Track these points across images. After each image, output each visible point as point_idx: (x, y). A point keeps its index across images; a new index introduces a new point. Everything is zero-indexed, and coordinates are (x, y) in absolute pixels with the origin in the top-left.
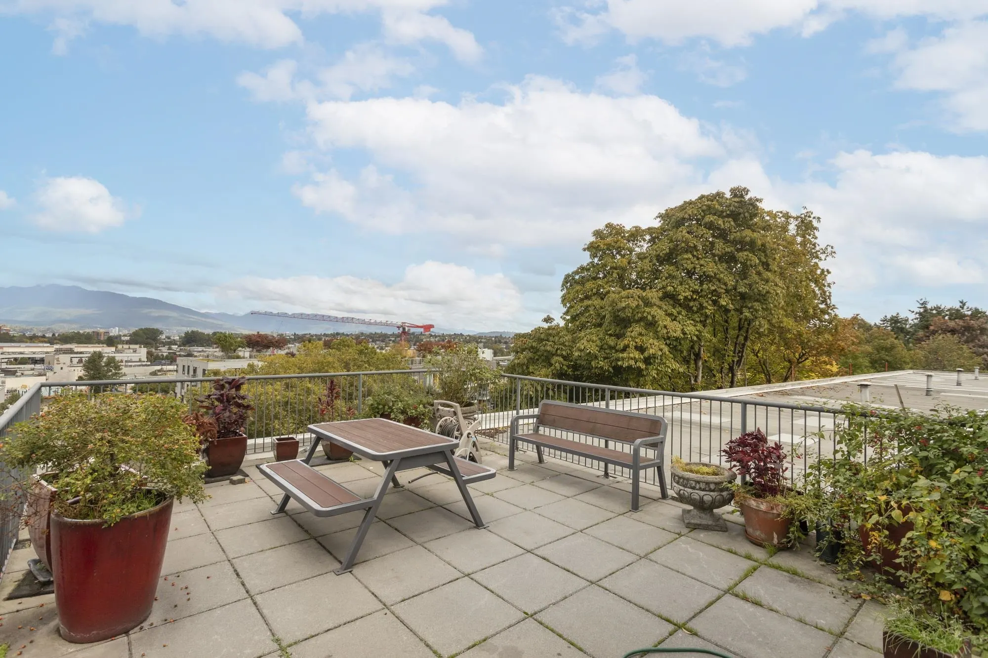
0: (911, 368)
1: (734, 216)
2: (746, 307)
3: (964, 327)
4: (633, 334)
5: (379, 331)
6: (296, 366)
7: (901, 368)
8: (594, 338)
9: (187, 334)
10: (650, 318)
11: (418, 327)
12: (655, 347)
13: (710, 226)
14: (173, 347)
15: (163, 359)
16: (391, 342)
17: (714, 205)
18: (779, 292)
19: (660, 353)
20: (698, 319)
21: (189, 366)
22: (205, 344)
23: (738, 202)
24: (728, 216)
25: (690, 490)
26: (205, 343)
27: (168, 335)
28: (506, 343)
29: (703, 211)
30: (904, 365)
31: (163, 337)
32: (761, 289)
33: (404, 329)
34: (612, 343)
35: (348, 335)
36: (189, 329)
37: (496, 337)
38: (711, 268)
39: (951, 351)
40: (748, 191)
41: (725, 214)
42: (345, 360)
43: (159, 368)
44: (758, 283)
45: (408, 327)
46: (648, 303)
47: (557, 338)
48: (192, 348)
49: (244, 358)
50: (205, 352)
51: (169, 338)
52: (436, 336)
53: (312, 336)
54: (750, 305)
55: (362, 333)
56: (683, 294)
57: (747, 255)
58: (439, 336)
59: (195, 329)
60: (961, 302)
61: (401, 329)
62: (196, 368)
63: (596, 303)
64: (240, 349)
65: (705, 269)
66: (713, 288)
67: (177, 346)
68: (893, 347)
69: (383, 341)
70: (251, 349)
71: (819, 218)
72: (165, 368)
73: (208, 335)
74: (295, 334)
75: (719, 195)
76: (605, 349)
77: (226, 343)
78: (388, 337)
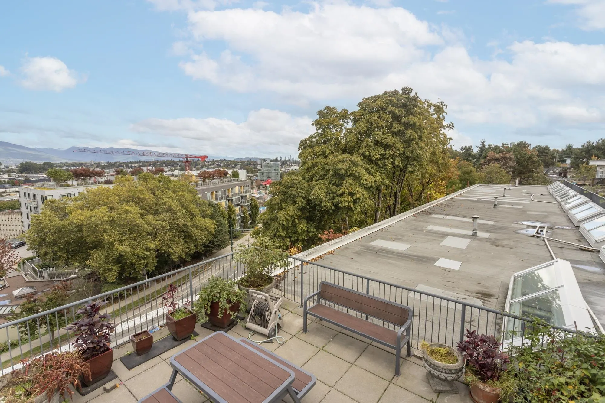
0: (479, 183)
1: (404, 106)
2: (410, 164)
3: (503, 157)
4: (347, 185)
5: (169, 159)
6: (115, 194)
7: (474, 184)
8: (323, 187)
9: (22, 164)
10: (357, 174)
11: (198, 157)
12: (360, 193)
13: (391, 113)
14: (12, 174)
15: (5, 184)
17: (393, 99)
18: (427, 155)
19: (362, 197)
20: (382, 172)
21: (29, 194)
22: (38, 172)
23: (407, 98)
24: (401, 107)
25: (438, 373)
27: (6, 165)
28: (254, 165)
29: (387, 103)
30: (476, 182)
31: (3, 167)
32: (418, 153)
34: (334, 190)
36: (24, 161)
37: (247, 161)
38: (390, 140)
39: (497, 173)
40: (412, 90)
41: (399, 105)
42: (151, 188)
43: (3, 190)
44: (416, 150)
45: (190, 157)
46: (355, 164)
47: (299, 186)
48: (28, 175)
49: (72, 185)
51: (7, 167)
53: (121, 163)
54: (412, 163)
55: (158, 161)
56: (375, 156)
57: (411, 132)
59: (28, 161)
60: (502, 144)
61: (186, 159)
62: (35, 195)
63: (321, 160)
64: (69, 179)
65: (388, 141)
66: (392, 153)
67: (15, 174)
68: (471, 172)
69: (173, 165)
70: (77, 179)
71: (446, 105)
72: (8, 190)
73: (40, 165)
74: (108, 162)
75: (396, 93)
76: (330, 193)
77: (57, 176)
78: (177, 163)
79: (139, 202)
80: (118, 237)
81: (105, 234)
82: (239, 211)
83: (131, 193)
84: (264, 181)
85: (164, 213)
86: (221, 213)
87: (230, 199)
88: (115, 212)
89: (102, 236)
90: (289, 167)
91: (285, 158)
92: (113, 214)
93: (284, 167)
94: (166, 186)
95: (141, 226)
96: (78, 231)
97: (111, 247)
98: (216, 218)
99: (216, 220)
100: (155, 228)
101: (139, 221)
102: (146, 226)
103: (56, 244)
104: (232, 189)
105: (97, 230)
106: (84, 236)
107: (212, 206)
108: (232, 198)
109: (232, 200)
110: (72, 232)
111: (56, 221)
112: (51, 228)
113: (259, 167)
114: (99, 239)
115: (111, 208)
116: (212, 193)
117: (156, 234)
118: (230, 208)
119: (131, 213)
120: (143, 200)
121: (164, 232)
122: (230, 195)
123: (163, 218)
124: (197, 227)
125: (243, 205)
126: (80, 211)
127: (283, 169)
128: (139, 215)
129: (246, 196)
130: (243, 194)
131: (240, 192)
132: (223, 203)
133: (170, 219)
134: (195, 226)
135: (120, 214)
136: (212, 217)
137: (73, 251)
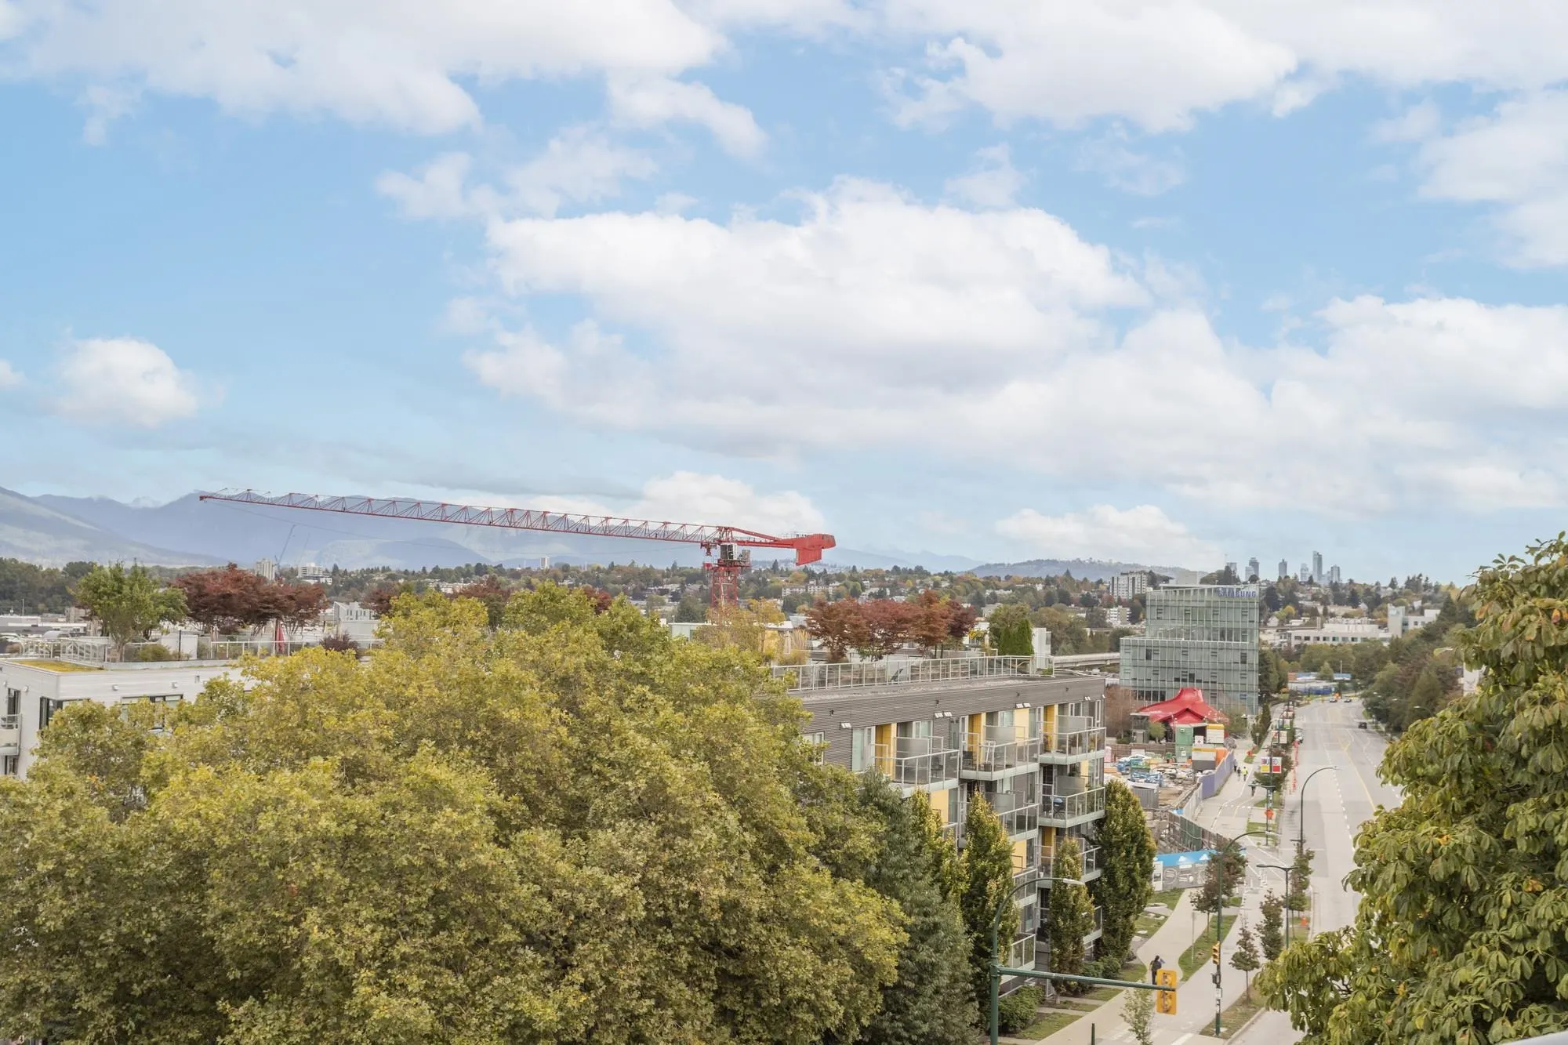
5: (623, 562)
11: (777, 543)
16: (666, 598)
22: (41, 606)
26: (43, 600)
28: (1087, 602)
33: (727, 551)
35: (515, 575)
37: (1048, 582)
42: (561, 672)
45: (741, 543)
49: (178, 657)
50: (42, 631)
52: (827, 579)
53: (393, 577)
55: (566, 568)
58: (840, 577)
61: (716, 552)
62: (17, 693)
64: (166, 624)
69: (639, 594)
70: (200, 626)
73: (51, 573)
74: (336, 568)
77: (119, 602)
78: (657, 583)
79: (494, 750)
80: (377, 936)
81: (313, 915)
82: (1030, 859)
83: (455, 693)
84: (1159, 697)
85: (623, 824)
86: (928, 856)
87: (983, 776)
88: (369, 793)
89: (296, 923)
90: (1311, 625)
91: (1283, 565)
92: (362, 804)
93: (1274, 621)
94: (638, 668)
95: (498, 889)
96: (183, 886)
97: (331, 996)
98: (903, 891)
99: (902, 900)
100: (564, 908)
101: (486, 855)
102: (524, 891)
103: (74, 949)
104: (991, 716)
105: (271, 890)
106: (210, 916)
107: (882, 808)
108: (996, 775)
109: (990, 786)
110: (156, 887)
111: (93, 820)
112: (70, 857)
113: (1116, 618)
114: (278, 943)
115: (354, 772)
116: (881, 729)
117: (569, 945)
118: (979, 835)
119: (454, 804)
120: (515, 739)
121: (616, 935)
122: (981, 759)
123: (613, 855)
124: (797, 927)
125: (1058, 822)
126: (206, 772)
127: (1271, 637)
128: (490, 822)
129: (1074, 770)
130: (1055, 757)
131: (1040, 740)
132: (940, 795)
133: (651, 863)
134: (784, 921)
135: (395, 808)
136: (881, 882)
137: (143, 999)
